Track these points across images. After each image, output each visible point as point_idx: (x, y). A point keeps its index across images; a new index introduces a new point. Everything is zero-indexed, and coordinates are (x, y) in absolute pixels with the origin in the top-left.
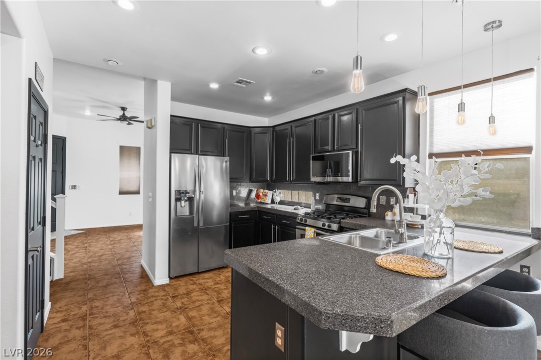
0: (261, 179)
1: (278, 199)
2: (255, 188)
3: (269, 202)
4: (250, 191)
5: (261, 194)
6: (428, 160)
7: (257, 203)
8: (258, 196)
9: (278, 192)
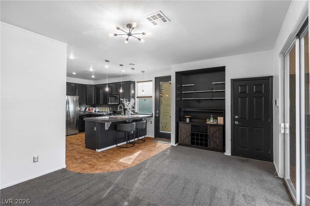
0: (90, 103)
1: (97, 110)
2: (88, 107)
3: (94, 112)
4: (86, 108)
5: (91, 109)
6: (137, 99)
7: (89, 112)
8: (89, 110)
9: (97, 108)
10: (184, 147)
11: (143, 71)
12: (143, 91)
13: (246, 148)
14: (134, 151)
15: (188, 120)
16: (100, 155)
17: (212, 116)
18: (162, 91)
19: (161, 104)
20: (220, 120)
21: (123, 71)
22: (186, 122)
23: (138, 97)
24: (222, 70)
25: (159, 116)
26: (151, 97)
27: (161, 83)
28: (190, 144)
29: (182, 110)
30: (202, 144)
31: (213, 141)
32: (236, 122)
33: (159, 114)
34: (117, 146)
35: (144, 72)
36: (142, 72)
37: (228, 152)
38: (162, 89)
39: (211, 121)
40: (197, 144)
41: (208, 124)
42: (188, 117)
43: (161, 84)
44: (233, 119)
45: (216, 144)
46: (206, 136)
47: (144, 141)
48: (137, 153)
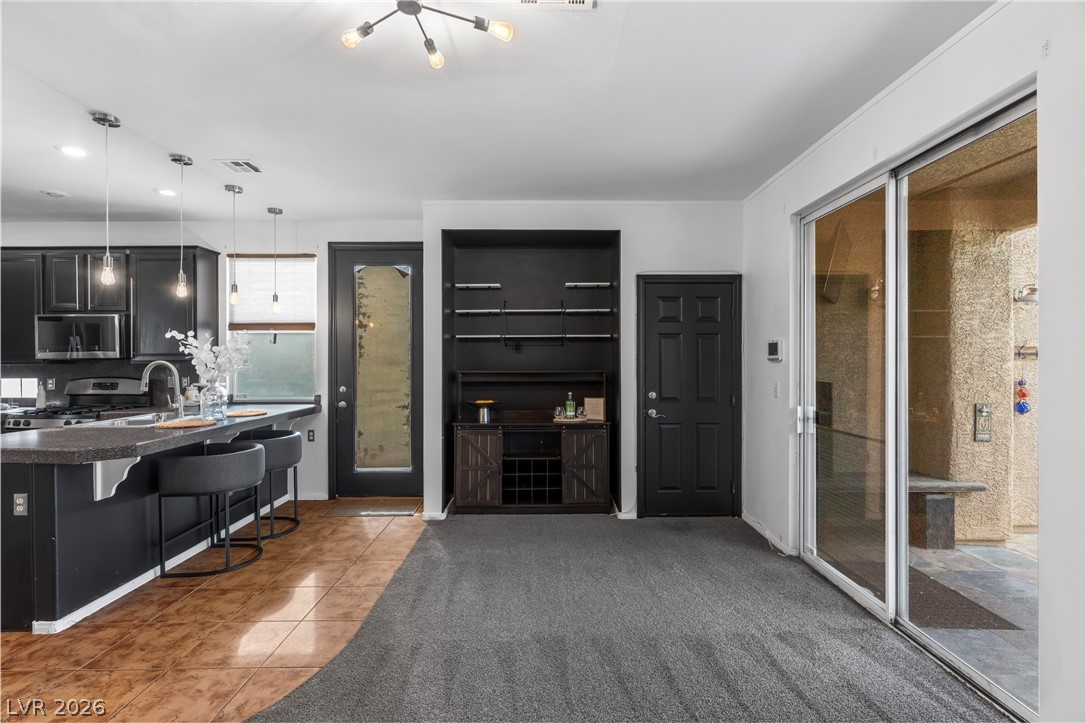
10: (477, 517)
11: (278, 207)
12: (276, 298)
13: (676, 488)
14: (281, 577)
15: (484, 416)
16: (86, 649)
17: (570, 398)
18: (364, 301)
19: (360, 357)
20: (595, 409)
21: (168, 190)
22: (478, 421)
23: (234, 326)
24: (607, 242)
25: (351, 406)
26: (311, 326)
27: (357, 268)
28: (498, 502)
29: (460, 378)
30: (540, 498)
31: (580, 481)
32: (653, 412)
33: (351, 398)
34: (164, 575)
35: (280, 212)
36: (271, 210)
37: (628, 511)
38: (366, 293)
39: (567, 415)
40: (525, 498)
41: (560, 426)
42: (483, 406)
43: (357, 275)
44: (643, 403)
45: (589, 489)
46: (557, 466)
47: (296, 522)
48: (303, 584)
